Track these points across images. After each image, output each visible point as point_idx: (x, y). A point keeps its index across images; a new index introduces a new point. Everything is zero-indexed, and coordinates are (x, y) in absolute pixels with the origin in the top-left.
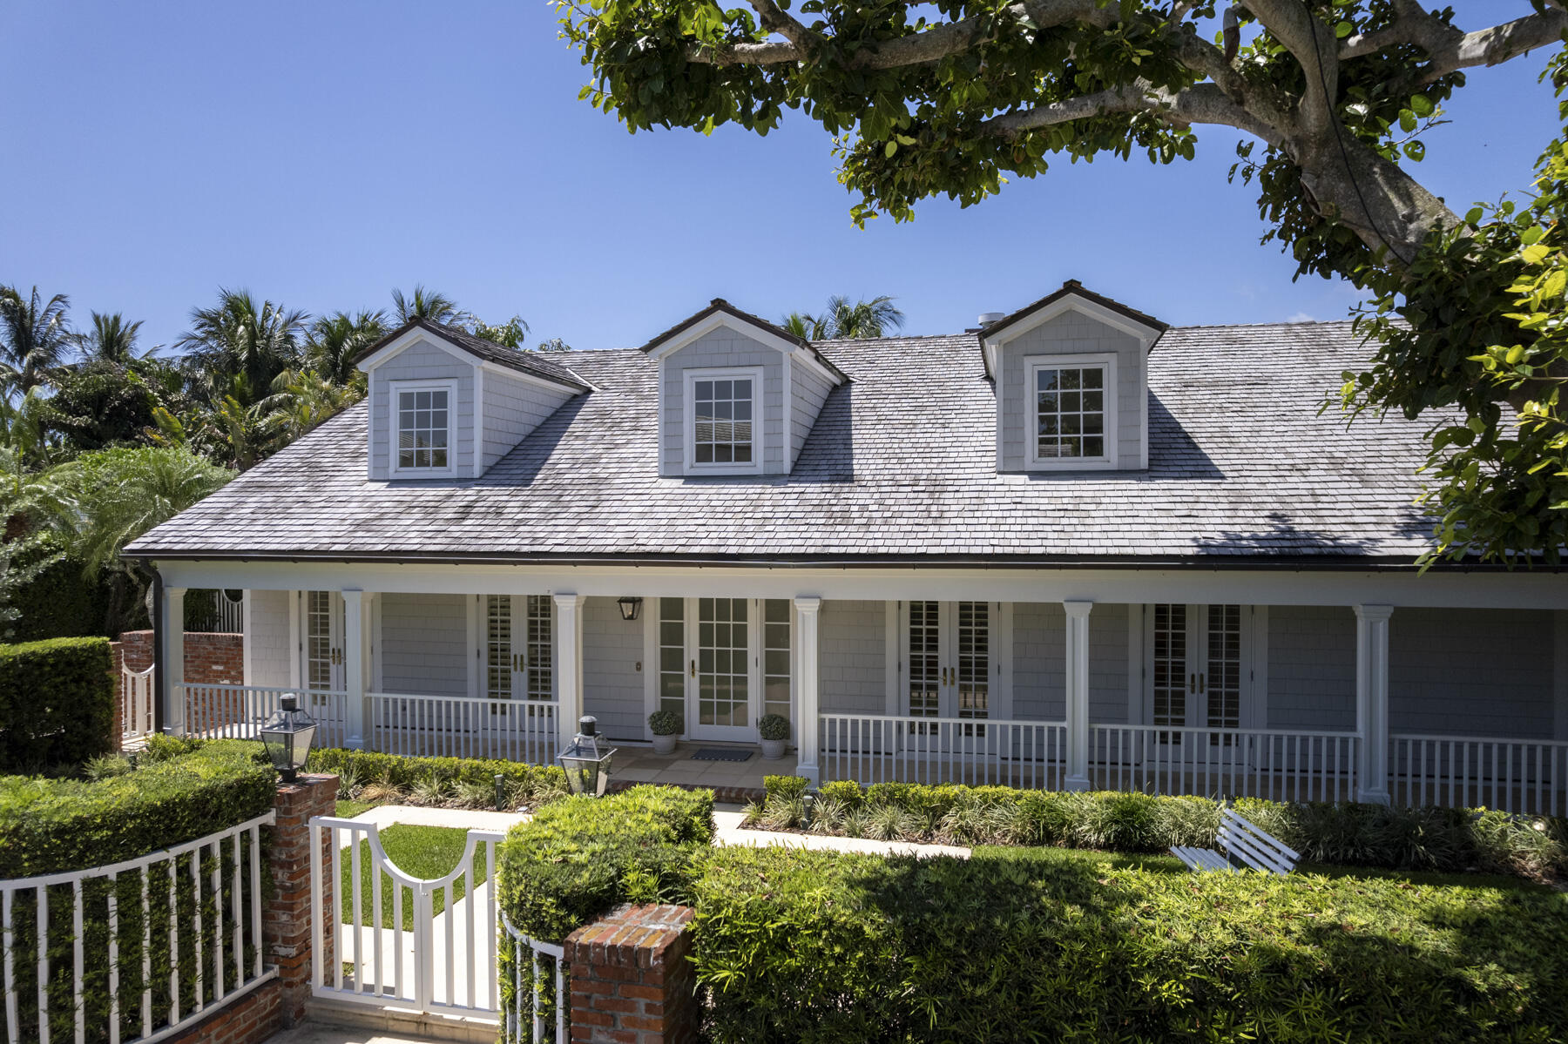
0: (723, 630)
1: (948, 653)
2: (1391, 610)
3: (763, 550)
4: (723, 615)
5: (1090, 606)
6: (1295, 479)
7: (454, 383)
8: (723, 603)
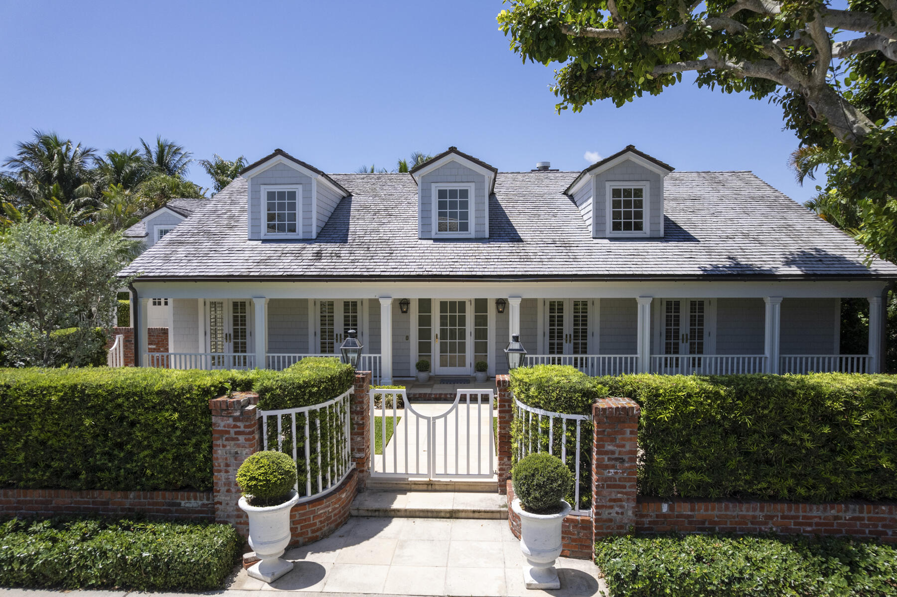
0: (453, 318)
1: (568, 327)
2: (782, 299)
3: (495, 273)
4: (453, 310)
5: (651, 299)
6: (730, 242)
7: (300, 187)
8: (453, 303)
